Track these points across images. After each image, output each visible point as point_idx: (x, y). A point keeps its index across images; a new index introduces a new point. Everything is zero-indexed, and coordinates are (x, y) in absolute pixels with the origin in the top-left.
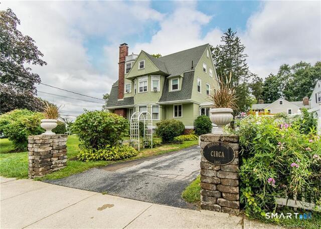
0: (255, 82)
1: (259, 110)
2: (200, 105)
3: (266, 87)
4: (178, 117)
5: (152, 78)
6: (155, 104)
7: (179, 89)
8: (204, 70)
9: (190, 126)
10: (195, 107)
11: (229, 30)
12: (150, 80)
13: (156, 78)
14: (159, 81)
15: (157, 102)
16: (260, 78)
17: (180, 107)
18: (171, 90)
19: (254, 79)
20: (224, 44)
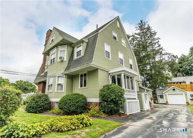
0: (170, 59)
1: (180, 83)
2: (110, 72)
3: (180, 65)
4: (83, 87)
5: (59, 48)
6: (60, 74)
7: (82, 54)
8: (115, 38)
9: (94, 99)
10: (100, 74)
11: (141, 21)
12: (57, 51)
13: (63, 48)
14: (66, 51)
15: (63, 72)
16: (175, 56)
17: (85, 75)
18: (75, 57)
19: (170, 57)
20: (138, 31)
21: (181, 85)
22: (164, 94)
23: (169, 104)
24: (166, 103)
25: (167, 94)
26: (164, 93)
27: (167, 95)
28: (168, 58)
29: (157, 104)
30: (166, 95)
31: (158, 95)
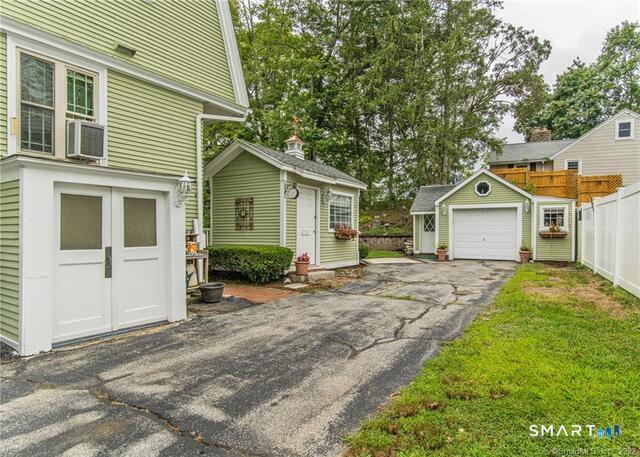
21: (533, 174)
22: (437, 212)
23: (451, 258)
24: (440, 256)
25: (451, 207)
26: (437, 203)
27: (451, 212)
28: (513, 55)
29: (407, 255)
30: (447, 215)
31: (417, 216)
